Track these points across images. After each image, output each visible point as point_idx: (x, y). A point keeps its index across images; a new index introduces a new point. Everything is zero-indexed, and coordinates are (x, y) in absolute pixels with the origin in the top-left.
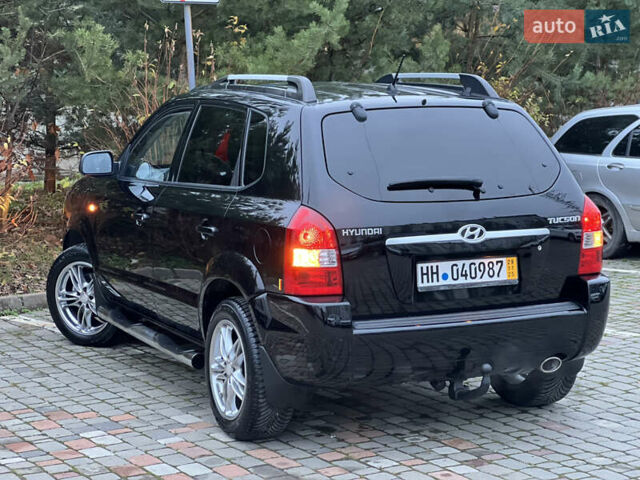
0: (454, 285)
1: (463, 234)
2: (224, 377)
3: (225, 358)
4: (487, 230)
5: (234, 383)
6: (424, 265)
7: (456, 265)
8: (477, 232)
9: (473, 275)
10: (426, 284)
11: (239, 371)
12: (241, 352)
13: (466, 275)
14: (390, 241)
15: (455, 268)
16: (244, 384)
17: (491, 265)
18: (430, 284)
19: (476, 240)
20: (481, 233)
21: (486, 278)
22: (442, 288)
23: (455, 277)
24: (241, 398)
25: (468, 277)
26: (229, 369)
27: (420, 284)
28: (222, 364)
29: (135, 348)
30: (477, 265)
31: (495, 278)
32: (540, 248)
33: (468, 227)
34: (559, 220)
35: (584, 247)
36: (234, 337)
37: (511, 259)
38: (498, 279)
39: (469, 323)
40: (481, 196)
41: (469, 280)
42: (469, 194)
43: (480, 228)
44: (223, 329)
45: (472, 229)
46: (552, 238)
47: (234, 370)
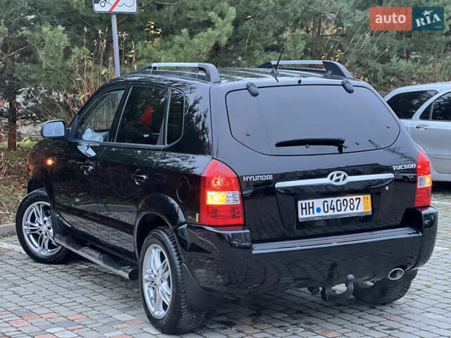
0: (325, 216)
1: (331, 178)
2: (154, 286)
3: (155, 273)
4: (349, 175)
5: (162, 292)
6: (304, 202)
7: (326, 201)
8: (342, 177)
9: (339, 209)
10: (304, 216)
11: (166, 283)
12: (167, 269)
13: (334, 209)
14: (278, 185)
15: (326, 204)
16: (170, 294)
17: (352, 201)
18: (308, 216)
19: (341, 183)
20: (345, 177)
21: (348, 211)
22: (317, 219)
23: (326, 210)
24: (167, 303)
25: (336, 210)
26: (158, 281)
27: (300, 216)
28: (153, 276)
29: (82, 264)
30: (342, 201)
31: (355, 211)
32: (387, 188)
33: (335, 173)
34: (400, 167)
35: (419, 187)
36: (162, 258)
37: (366, 196)
38: (357, 211)
39: (335, 244)
40: (344, 150)
41: (336, 213)
42: (335, 149)
43: (344, 174)
44: (153, 251)
45: (338, 175)
46: (395, 180)
47: (162, 282)
